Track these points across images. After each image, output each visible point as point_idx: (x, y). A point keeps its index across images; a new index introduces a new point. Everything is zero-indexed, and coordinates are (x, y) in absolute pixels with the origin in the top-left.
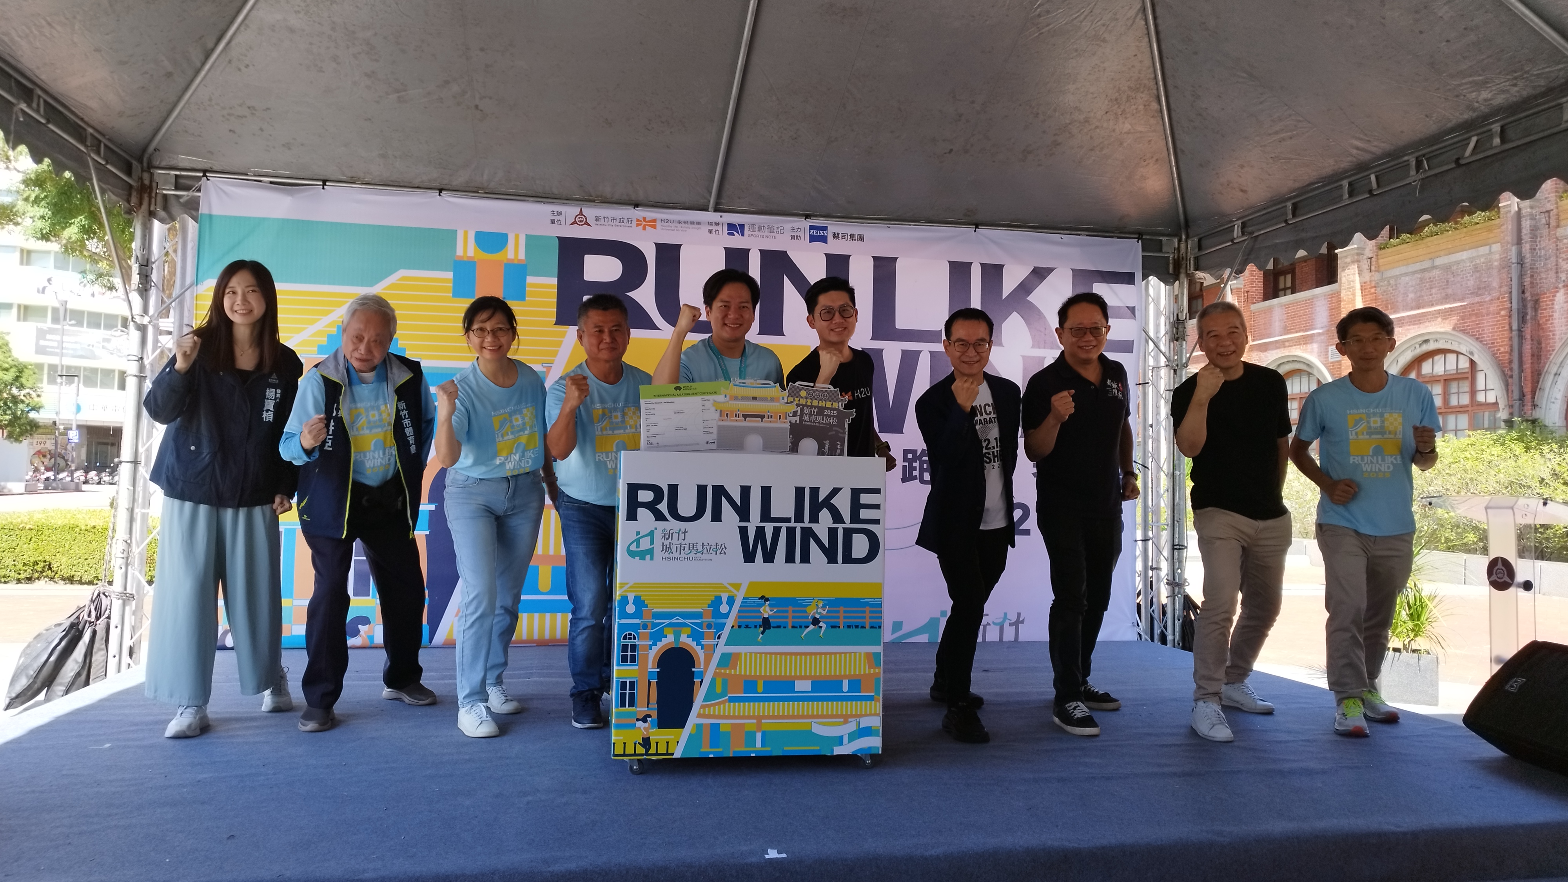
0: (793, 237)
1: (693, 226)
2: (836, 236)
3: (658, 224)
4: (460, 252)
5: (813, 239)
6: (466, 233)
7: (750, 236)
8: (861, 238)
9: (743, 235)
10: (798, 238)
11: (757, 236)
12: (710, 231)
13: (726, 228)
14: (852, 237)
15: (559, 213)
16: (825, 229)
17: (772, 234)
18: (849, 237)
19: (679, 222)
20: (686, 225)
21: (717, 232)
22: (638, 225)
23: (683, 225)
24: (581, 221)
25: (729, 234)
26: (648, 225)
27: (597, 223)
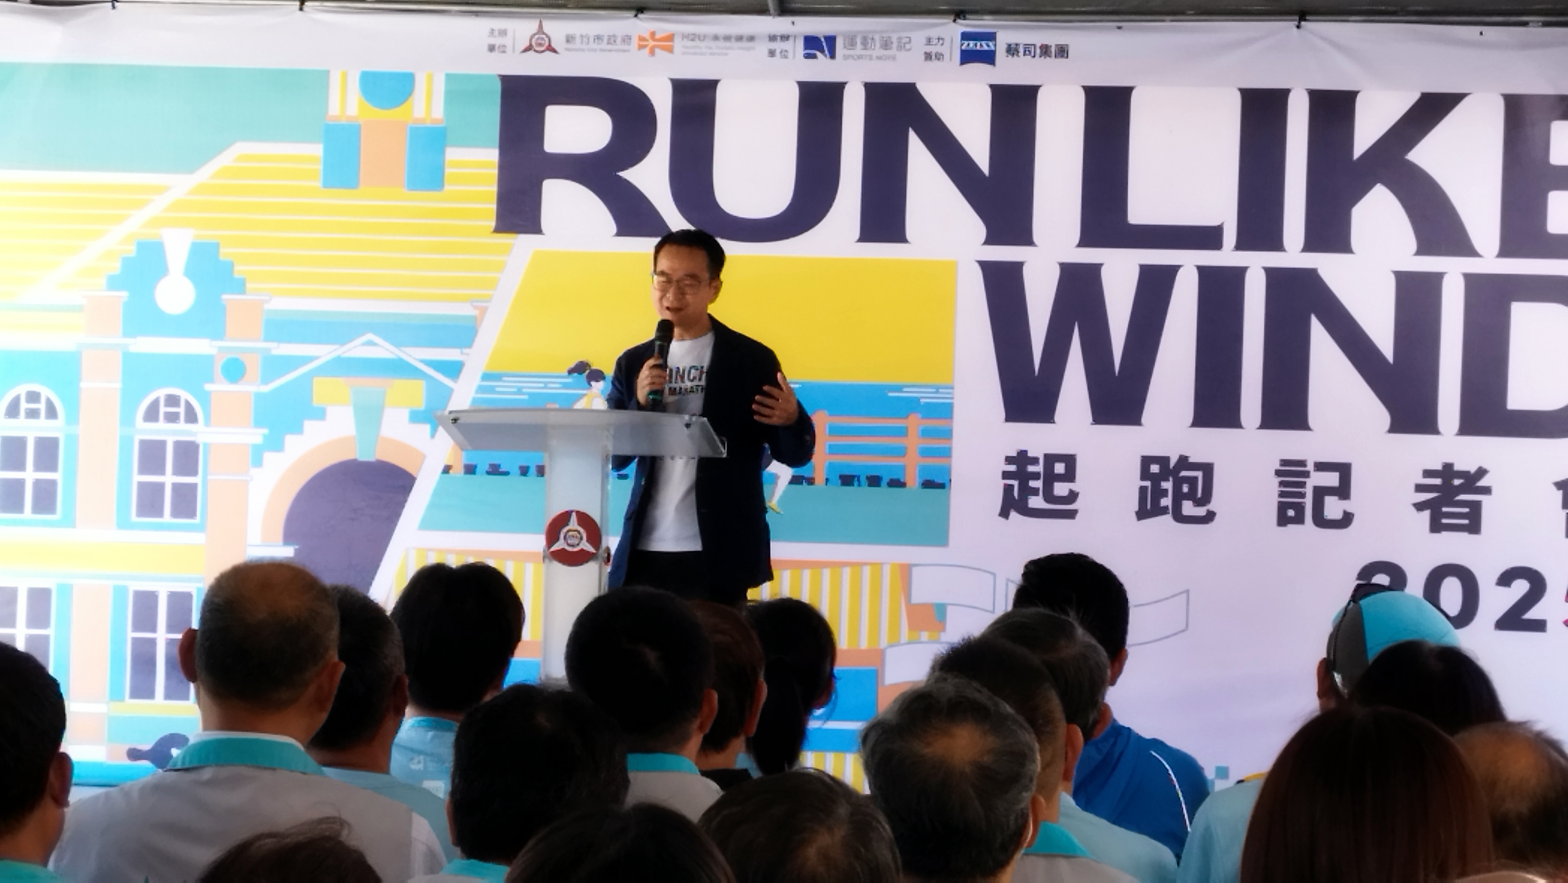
0: (928, 56)
1: (740, 44)
2: (1012, 50)
3: (678, 44)
4: (334, 109)
5: (967, 57)
6: (345, 76)
7: (846, 57)
8: (1062, 52)
9: (833, 56)
10: (939, 57)
11: (860, 57)
12: (772, 53)
13: (800, 44)
14: (1045, 50)
15: (503, 33)
16: (991, 37)
17: (888, 52)
18: (1038, 51)
19: (716, 38)
20: (728, 44)
21: (784, 54)
22: (641, 47)
23: (722, 43)
24: (540, 45)
25: (808, 56)
26: (658, 47)
27: (570, 46)
